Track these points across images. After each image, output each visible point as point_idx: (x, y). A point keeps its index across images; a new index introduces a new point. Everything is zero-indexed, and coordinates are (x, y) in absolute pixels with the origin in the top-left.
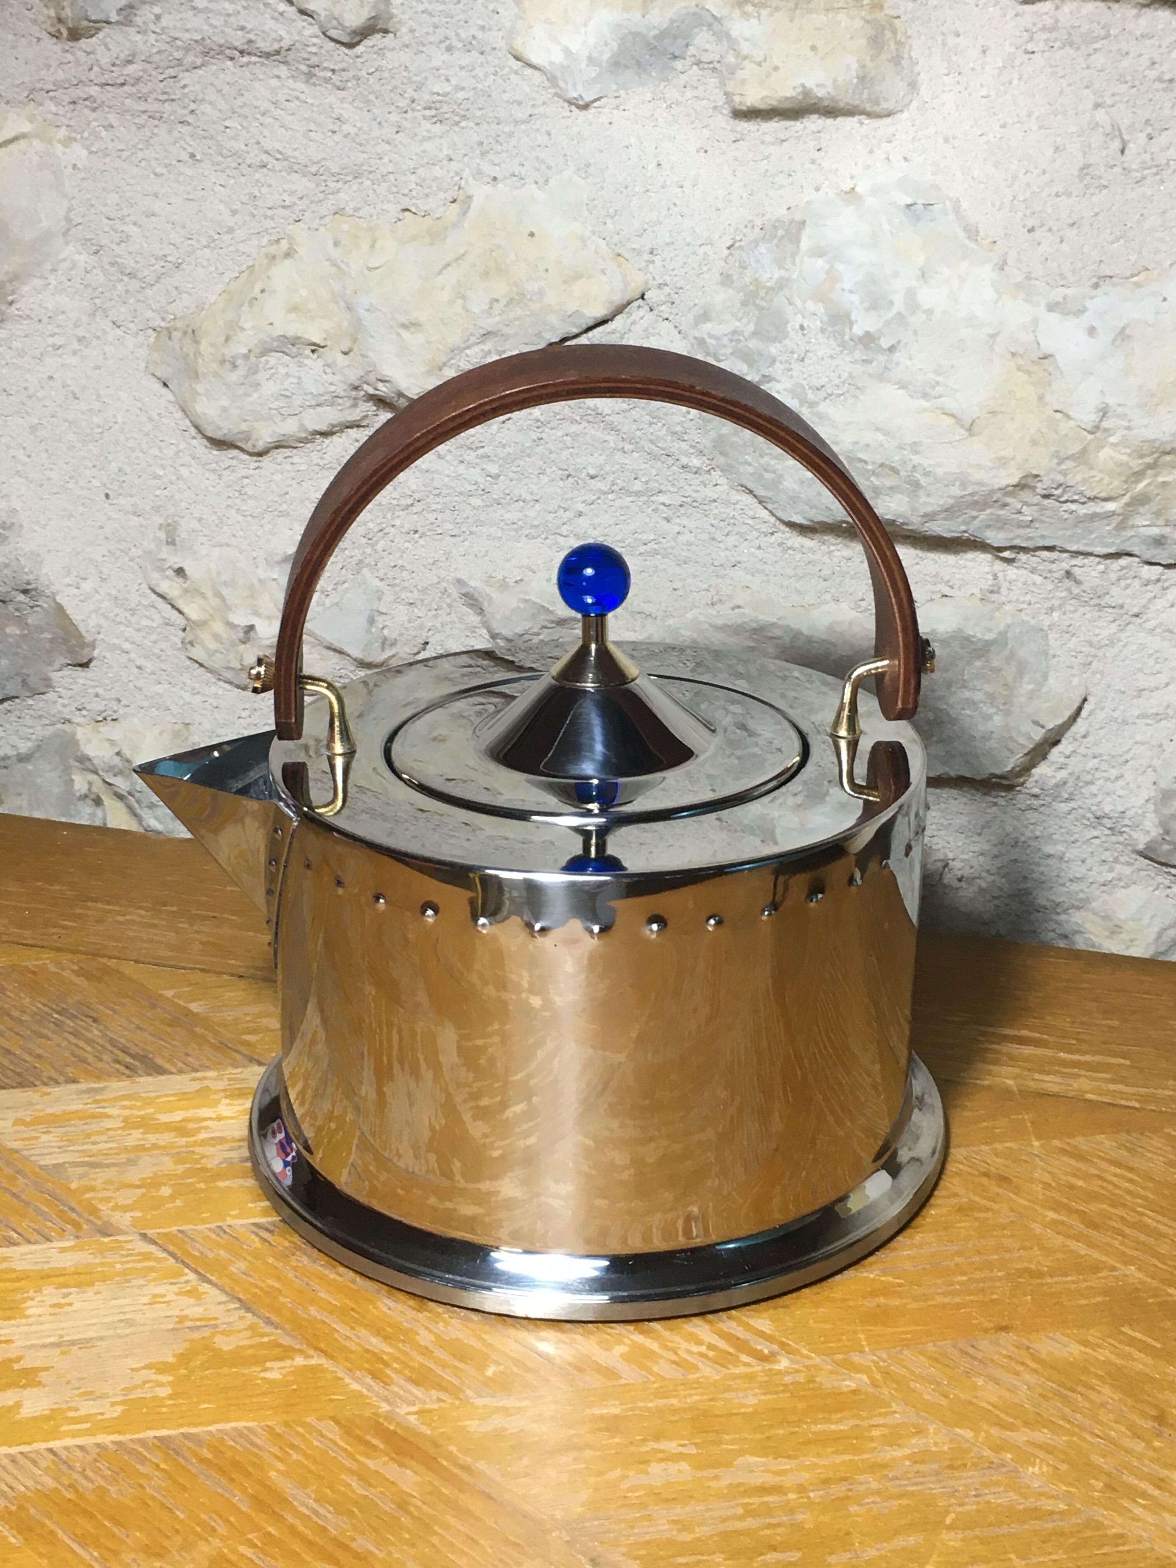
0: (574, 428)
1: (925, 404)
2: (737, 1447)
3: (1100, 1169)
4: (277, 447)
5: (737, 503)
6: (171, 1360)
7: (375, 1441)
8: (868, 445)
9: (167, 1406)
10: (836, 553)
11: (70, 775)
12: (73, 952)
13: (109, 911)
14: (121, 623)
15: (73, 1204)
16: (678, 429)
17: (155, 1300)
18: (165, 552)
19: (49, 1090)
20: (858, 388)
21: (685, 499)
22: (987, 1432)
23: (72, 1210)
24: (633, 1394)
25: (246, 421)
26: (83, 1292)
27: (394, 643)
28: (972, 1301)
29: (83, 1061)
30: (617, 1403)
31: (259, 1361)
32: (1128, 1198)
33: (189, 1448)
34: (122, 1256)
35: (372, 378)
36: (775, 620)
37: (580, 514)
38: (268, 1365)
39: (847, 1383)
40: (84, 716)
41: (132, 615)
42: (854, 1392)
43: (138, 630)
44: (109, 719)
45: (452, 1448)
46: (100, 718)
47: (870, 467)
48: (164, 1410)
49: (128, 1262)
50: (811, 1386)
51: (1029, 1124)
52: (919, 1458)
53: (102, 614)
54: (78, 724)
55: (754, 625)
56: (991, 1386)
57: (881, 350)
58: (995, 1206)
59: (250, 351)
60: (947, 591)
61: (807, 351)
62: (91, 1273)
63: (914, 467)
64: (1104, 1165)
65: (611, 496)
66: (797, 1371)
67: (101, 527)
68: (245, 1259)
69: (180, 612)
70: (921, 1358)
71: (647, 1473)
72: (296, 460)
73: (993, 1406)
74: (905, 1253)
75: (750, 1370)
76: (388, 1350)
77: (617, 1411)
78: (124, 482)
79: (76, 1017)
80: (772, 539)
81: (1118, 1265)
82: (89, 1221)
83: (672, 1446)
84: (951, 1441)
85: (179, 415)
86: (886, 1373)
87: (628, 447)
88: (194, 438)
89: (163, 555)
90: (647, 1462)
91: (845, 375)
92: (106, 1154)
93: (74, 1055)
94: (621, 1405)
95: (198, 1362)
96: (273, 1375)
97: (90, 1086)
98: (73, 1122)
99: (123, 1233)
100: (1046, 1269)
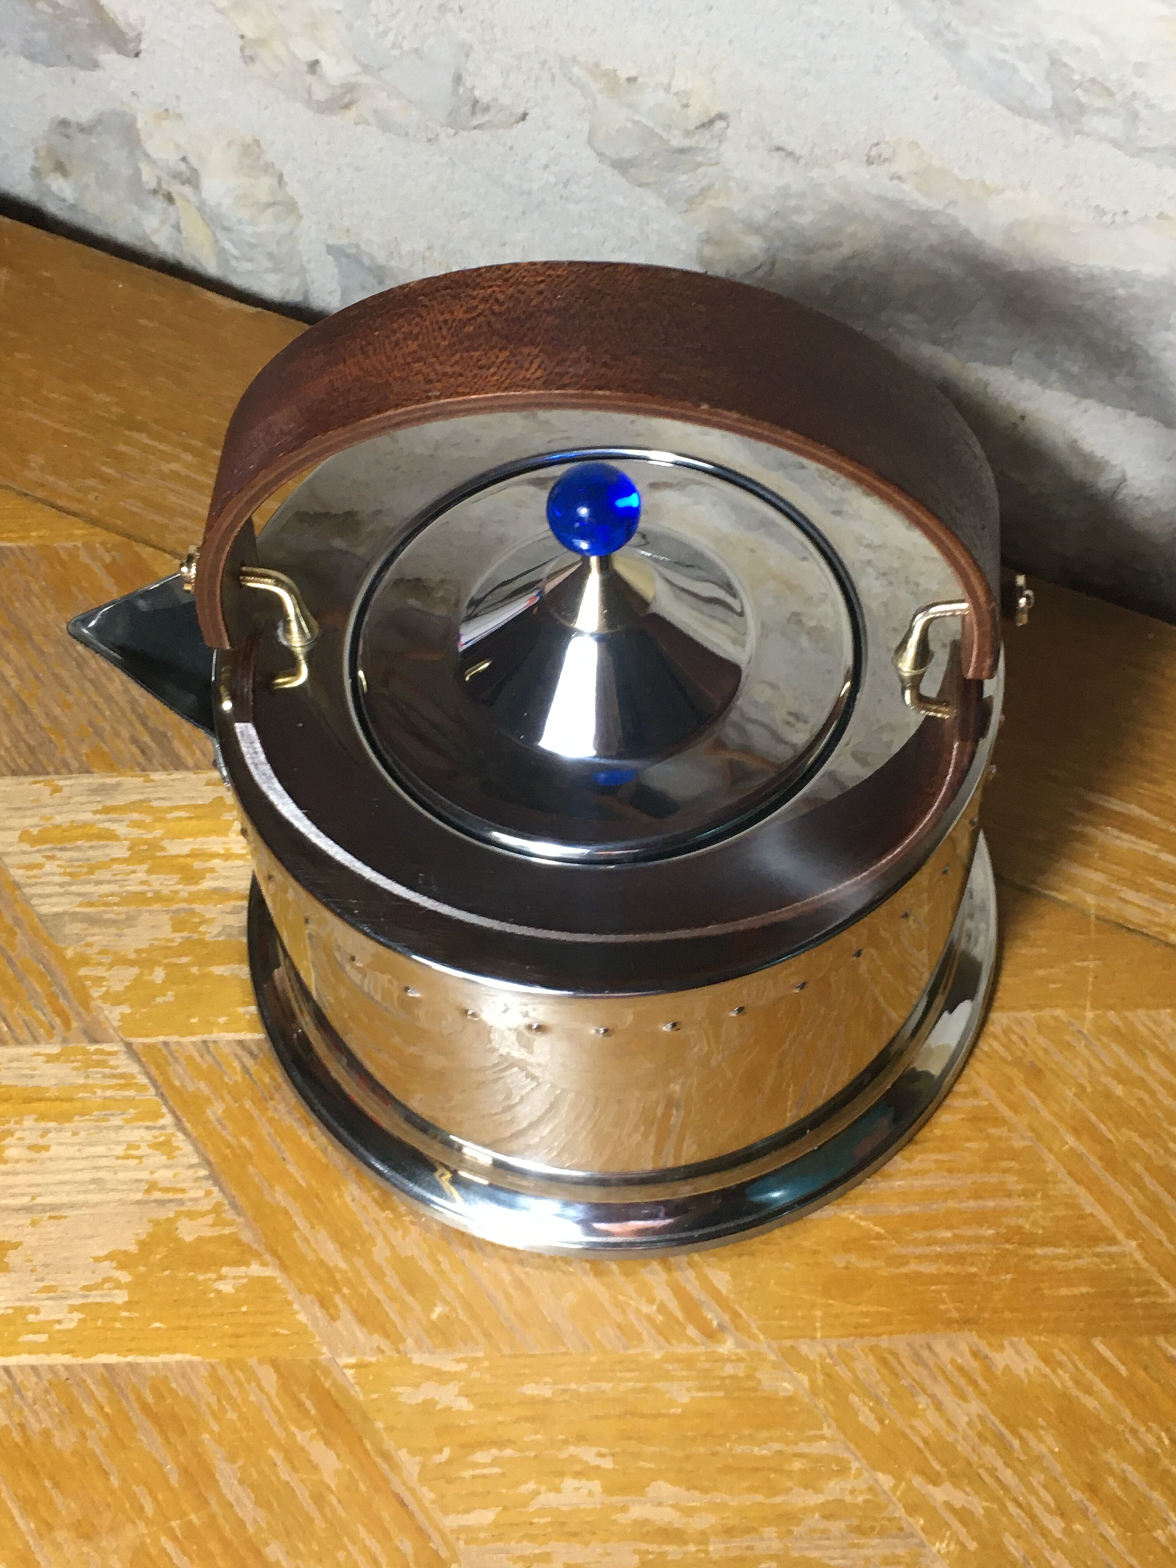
2: (652, 1466)
3: (1147, 1069)
6: (133, 1248)
7: (309, 1404)
8: (1078, 50)
9: (120, 1320)
11: (135, 163)
12: (108, 528)
13: (154, 451)
14: (167, 17)
15: (66, 985)
17: (128, 1152)
19: (61, 783)
22: (909, 1483)
23: (64, 993)
24: (568, 1368)
26: (61, 1130)
27: (487, 109)
28: (946, 1274)
29: (99, 733)
30: (550, 1380)
31: (214, 1263)
33: (134, 1386)
34: (105, 1076)
38: (225, 1270)
39: (786, 1385)
42: (790, 1400)
44: (171, 113)
45: (379, 1425)
47: (1077, 77)
48: (118, 1325)
49: (110, 1087)
50: (749, 1384)
51: (1091, 979)
52: (831, 1512)
56: (930, 1412)
58: (1015, 1119)
62: (71, 1100)
63: (1134, 94)
64: (1154, 1063)
66: (740, 1359)
68: (223, 1100)
70: (871, 1357)
71: (559, 1491)
73: (926, 1443)
74: (898, 1183)
75: (693, 1350)
76: (343, 1265)
77: (547, 1392)
81: (1120, 1236)
82: (78, 1014)
83: (590, 1455)
84: (871, 1489)
86: (830, 1377)
90: (561, 1474)
92: (106, 904)
93: (91, 724)
94: (554, 1383)
95: (158, 1257)
96: (226, 1287)
97: (101, 781)
98: (79, 843)
99: (110, 1041)
100: (1040, 1231)
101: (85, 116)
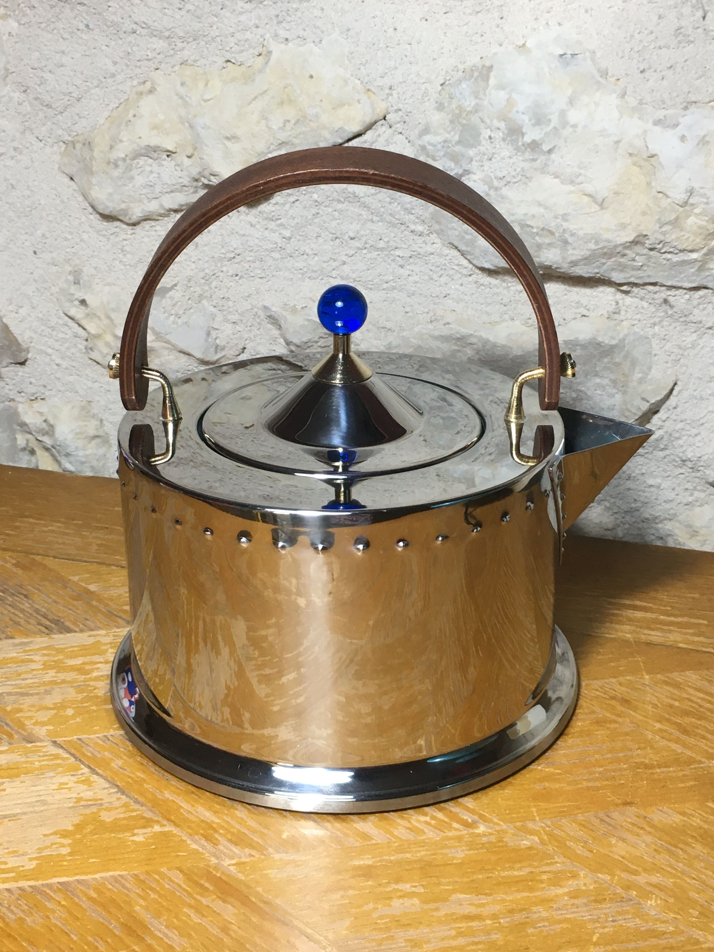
0: (340, 206)
1: (572, 188)
2: (451, 887)
3: (689, 694)
4: (145, 220)
5: (447, 255)
6: (71, 828)
7: (207, 885)
8: (534, 216)
9: (67, 861)
10: (512, 288)
11: (14, 435)
12: (13, 551)
13: (37, 524)
14: (45, 336)
15: (8, 721)
16: (409, 206)
17: (61, 787)
18: (73, 289)
20: (527, 178)
21: (413, 253)
22: (619, 876)
23: (7, 724)
24: (380, 850)
25: (124, 202)
26: (13, 782)
27: (223, 349)
28: (606, 785)
29: (17, 623)
30: (370, 857)
31: (129, 828)
32: (709, 714)
33: (81, 890)
34: (40, 756)
35: (206, 173)
36: (472, 332)
37: (344, 263)
38: (136, 831)
39: (525, 842)
40: (23, 397)
41: (53, 331)
42: (530, 848)
43: (57, 341)
44: (39, 398)
45: (259, 889)
46: (33, 398)
47: (535, 230)
48: (65, 863)
49: (44, 760)
50: (501, 844)
51: (641, 664)
52: (575, 895)
53: (33, 330)
54: (19, 402)
55: (459, 336)
56: (620, 844)
57: (543, 152)
58: (620, 720)
59: (126, 156)
60: (585, 312)
61: (494, 153)
62: (18, 768)
63: (564, 230)
64: (691, 691)
65: (365, 251)
66: (491, 834)
67: (32, 273)
68: (121, 758)
69: (84, 329)
70: (574, 824)
71: (390, 906)
72: (158, 228)
73: (623, 858)
74: (562, 752)
75: (459, 833)
76: (217, 821)
77: (370, 862)
78: (45, 243)
79: (13, 594)
80: (471, 279)
81: (703, 760)
82: (18, 732)
83: (407, 887)
84: (595, 882)
85: (81, 199)
86: (550, 835)
87: (375, 218)
88: (91, 214)
89: (72, 291)
90: (390, 898)
91: (519, 169)
92: (31, 687)
93: (11, 620)
94: (373, 858)
95: (89, 830)
96: (139, 839)
97: (21, 641)
98: (10, 665)
99: (41, 741)
100: (656, 762)
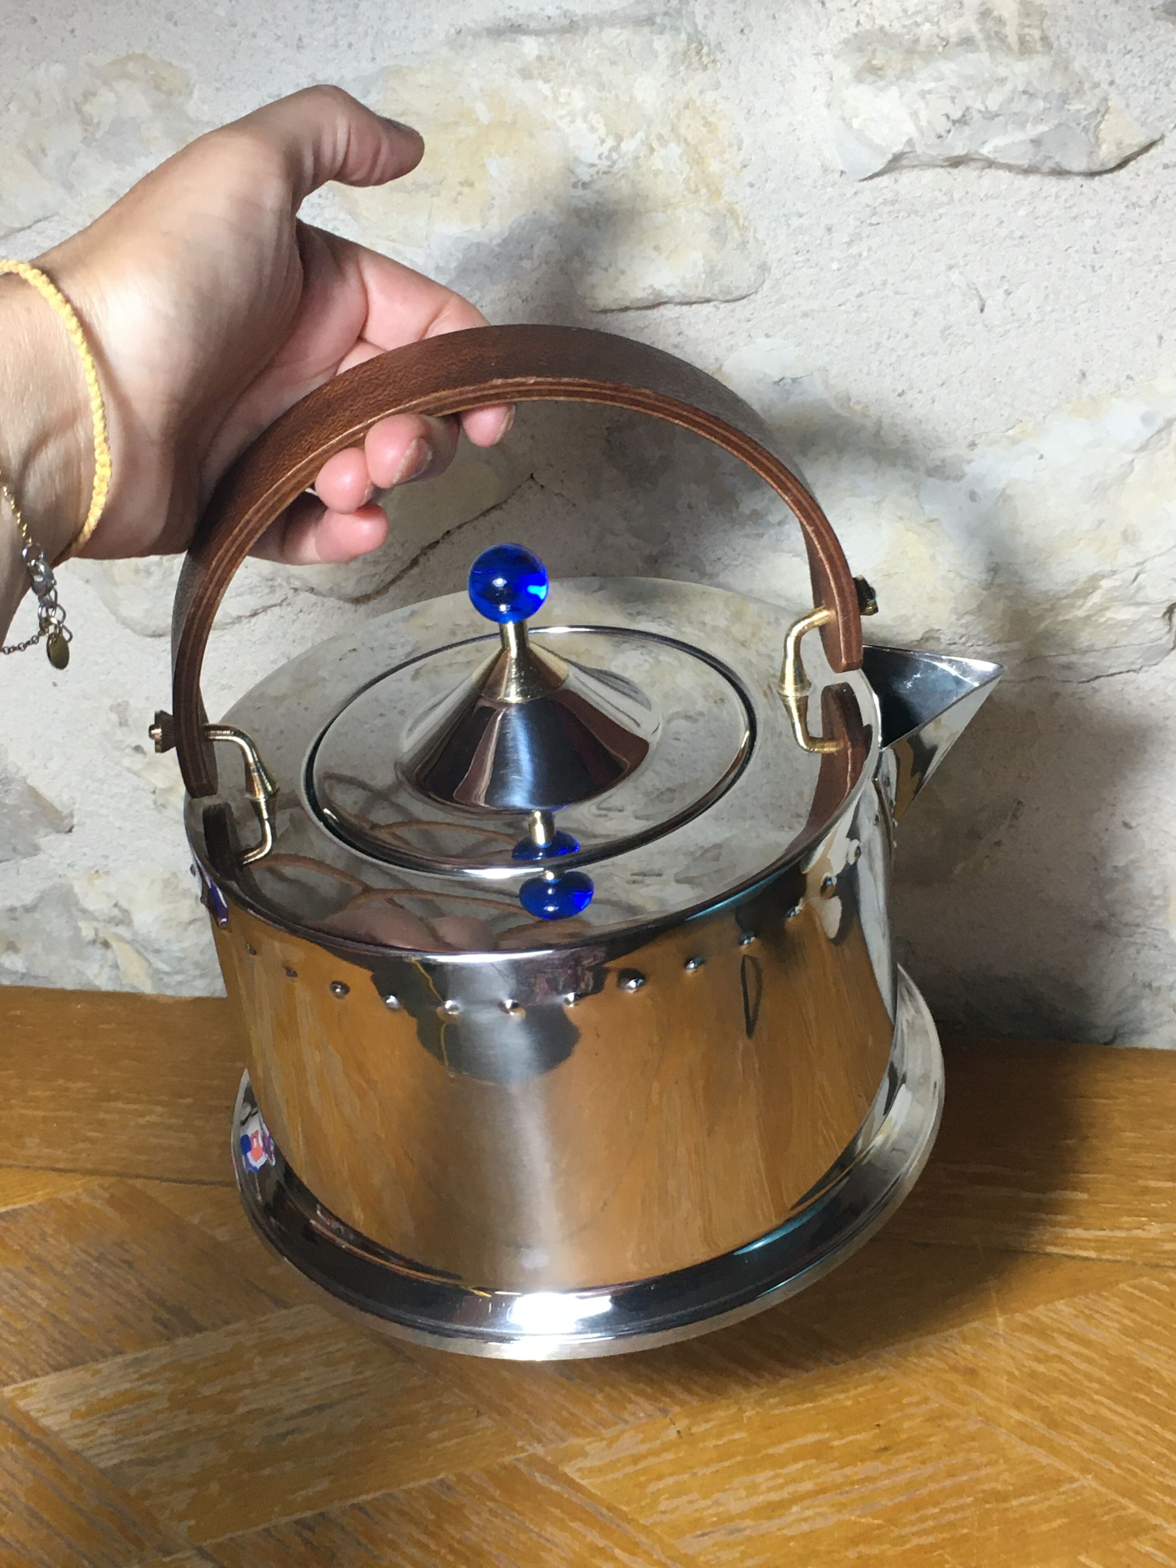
11: (76, 924)
12: (104, 1174)
13: (130, 1112)
14: (93, 792)
15: (134, 1517)
18: (119, 733)
19: (99, 1367)
23: (134, 1523)
28: (943, 1540)
40: (77, 871)
41: (102, 785)
43: (112, 797)
44: (101, 872)
46: (92, 872)
51: (993, 1295)
53: (74, 788)
54: (73, 879)
57: (770, 523)
58: (963, 1410)
61: (699, 528)
67: (56, 712)
69: (148, 781)
81: (1076, 1474)
82: (150, 1536)
89: (119, 737)
91: (739, 549)
92: (157, 1447)
93: (116, 1317)
97: (134, 1356)
98: (124, 1407)
99: (182, 1550)
100: (1011, 1488)
101: (28, 899)
